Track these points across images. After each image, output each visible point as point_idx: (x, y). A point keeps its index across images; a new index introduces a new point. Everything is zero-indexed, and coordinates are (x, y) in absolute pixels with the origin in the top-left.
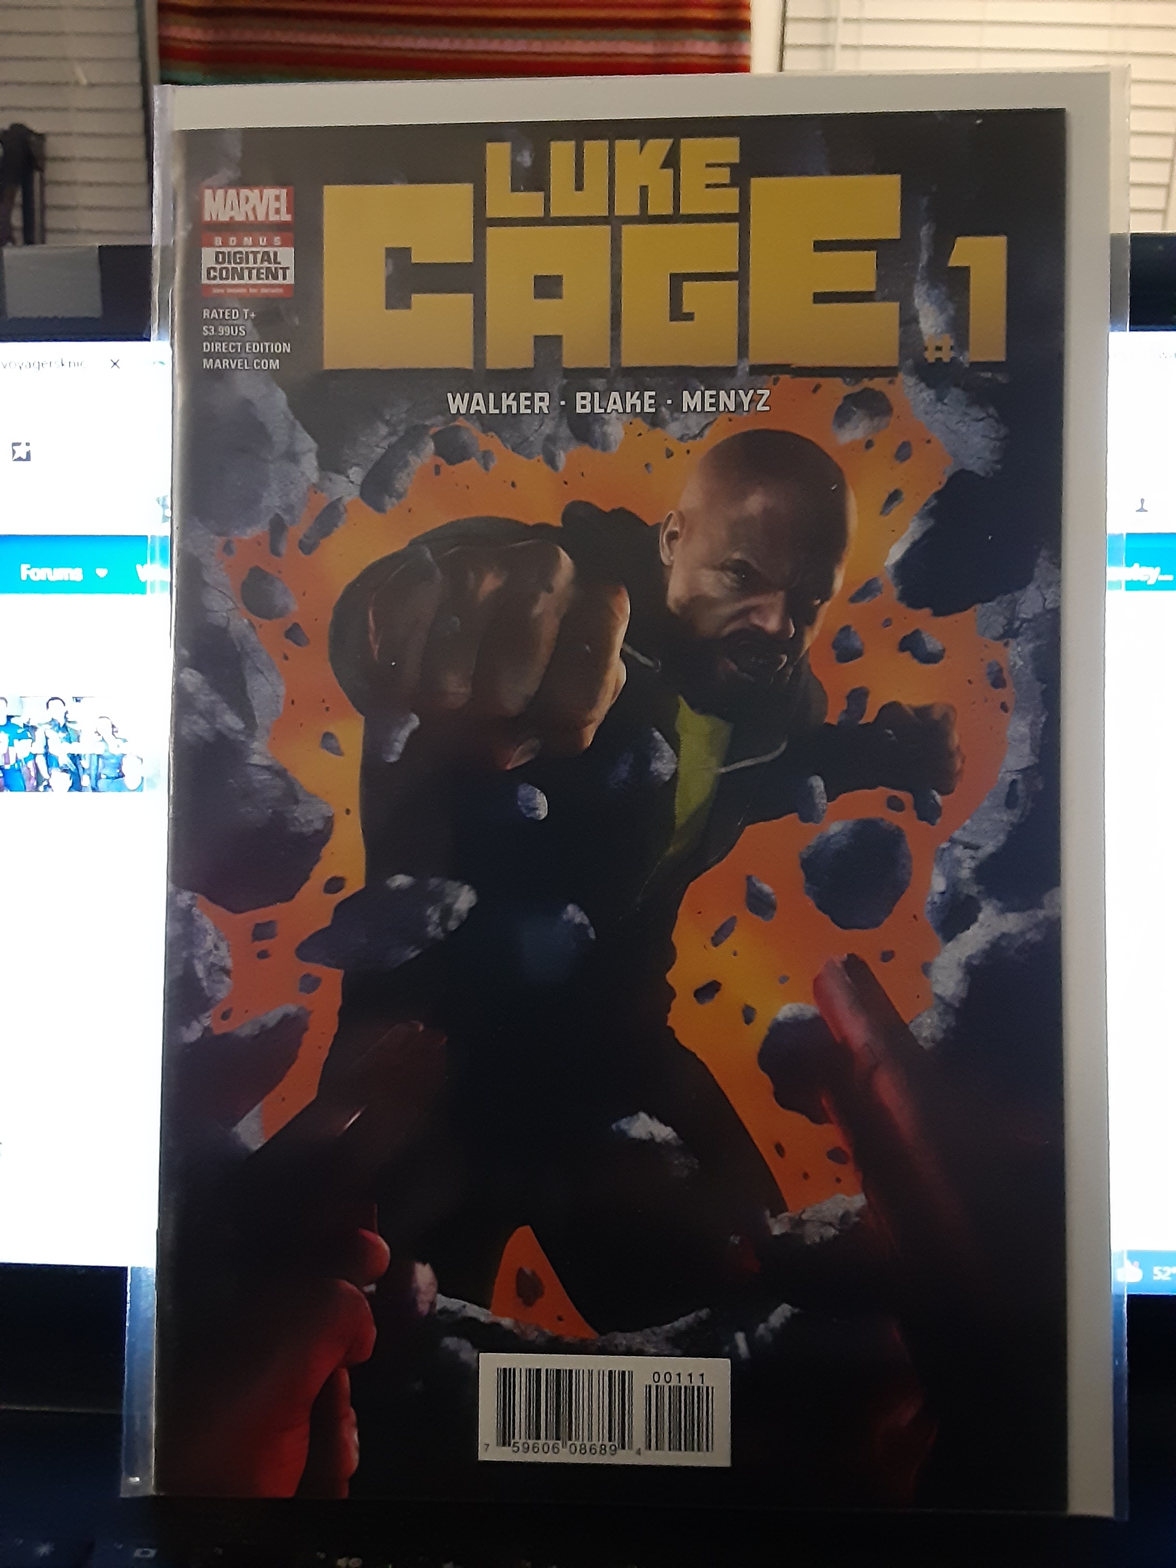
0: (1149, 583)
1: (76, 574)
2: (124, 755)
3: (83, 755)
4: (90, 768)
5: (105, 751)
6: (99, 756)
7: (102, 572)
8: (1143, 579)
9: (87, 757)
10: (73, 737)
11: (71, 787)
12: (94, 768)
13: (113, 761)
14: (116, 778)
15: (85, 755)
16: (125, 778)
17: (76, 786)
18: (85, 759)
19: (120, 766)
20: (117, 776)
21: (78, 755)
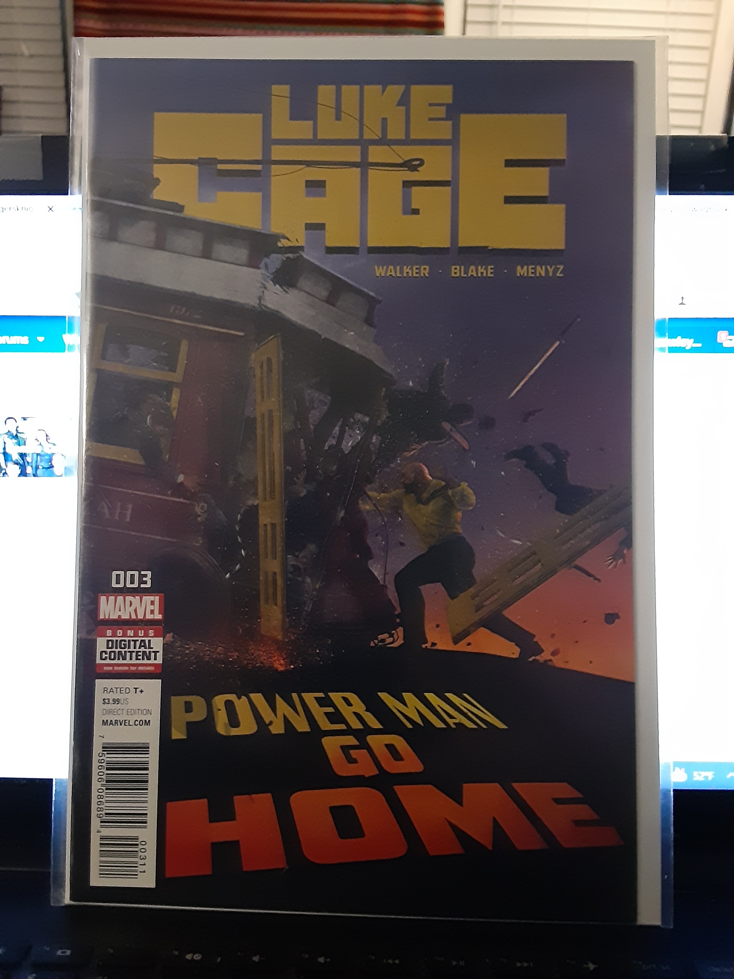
0: (687, 348)
1: (24, 340)
2: (53, 454)
3: (28, 453)
4: (32, 462)
5: (42, 451)
6: (38, 454)
7: (41, 339)
8: (683, 346)
9: (30, 455)
10: (22, 442)
11: (20, 474)
12: (34, 462)
13: (47, 457)
14: (49, 468)
15: (29, 454)
16: (54, 468)
17: (23, 473)
18: (29, 456)
19: (51, 460)
20: (49, 467)
21: (25, 454)
